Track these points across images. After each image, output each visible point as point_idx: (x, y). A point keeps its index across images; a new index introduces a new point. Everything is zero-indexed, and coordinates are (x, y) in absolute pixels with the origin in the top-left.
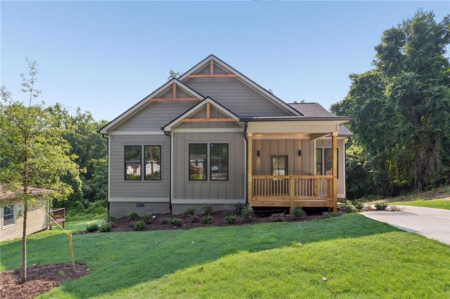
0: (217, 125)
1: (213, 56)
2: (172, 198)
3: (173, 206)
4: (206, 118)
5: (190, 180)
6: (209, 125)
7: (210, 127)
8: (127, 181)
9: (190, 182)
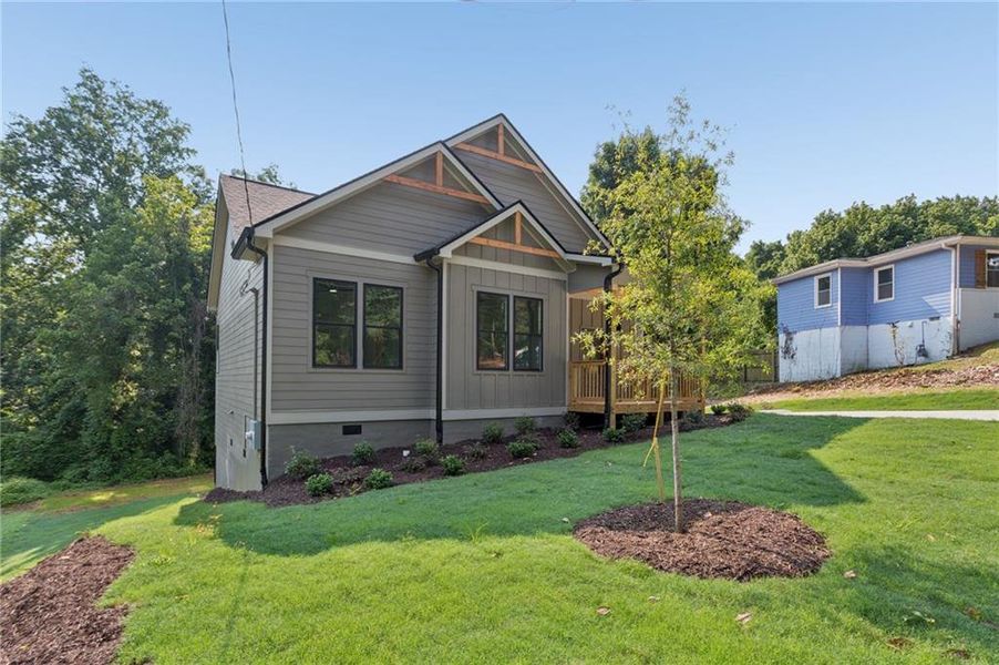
0: (524, 260)
1: (505, 118)
2: (444, 406)
3: (444, 425)
4: (515, 243)
5: (478, 368)
6: (510, 257)
7: (510, 262)
8: (318, 370)
9: (479, 372)
